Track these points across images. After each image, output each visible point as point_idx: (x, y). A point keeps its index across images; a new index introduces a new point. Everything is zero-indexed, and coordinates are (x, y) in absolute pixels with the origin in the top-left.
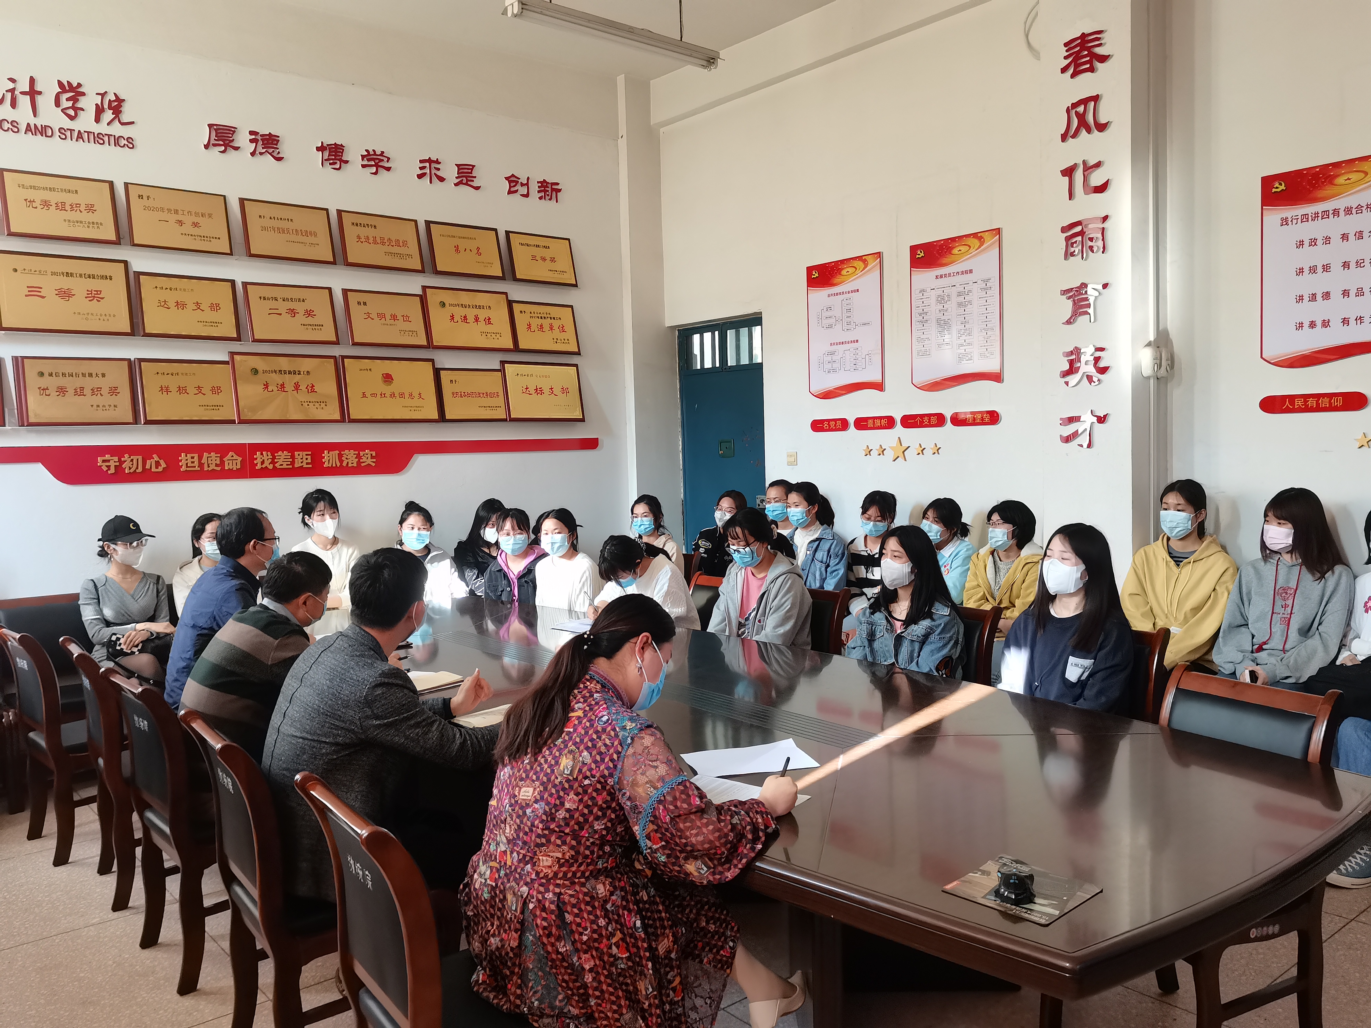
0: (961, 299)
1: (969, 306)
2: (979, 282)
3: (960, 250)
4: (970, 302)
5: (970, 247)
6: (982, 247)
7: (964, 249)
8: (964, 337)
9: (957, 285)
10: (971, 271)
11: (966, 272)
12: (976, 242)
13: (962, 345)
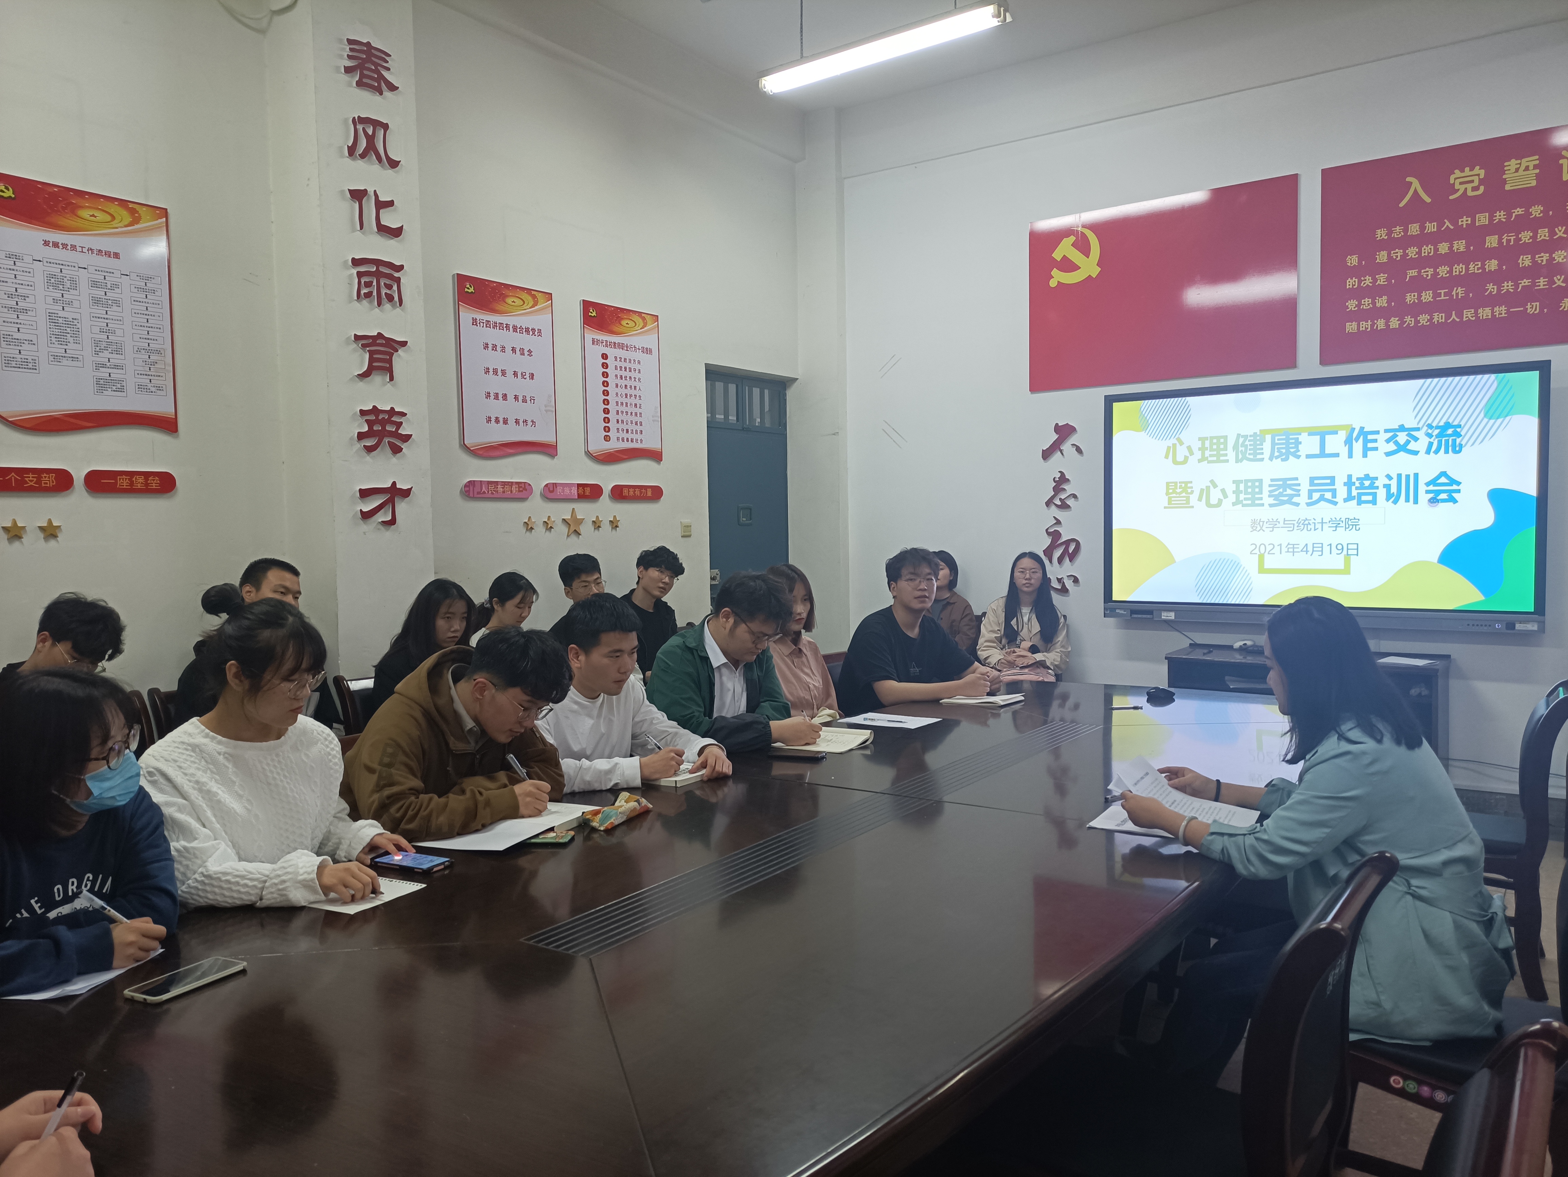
0: (100, 293)
1: (115, 308)
2: (134, 276)
3: (93, 216)
4: (116, 302)
5: (113, 218)
6: (136, 227)
7: (101, 216)
8: (106, 354)
9: (91, 269)
10: (117, 256)
11: (108, 254)
12: (124, 216)
13: (104, 366)
